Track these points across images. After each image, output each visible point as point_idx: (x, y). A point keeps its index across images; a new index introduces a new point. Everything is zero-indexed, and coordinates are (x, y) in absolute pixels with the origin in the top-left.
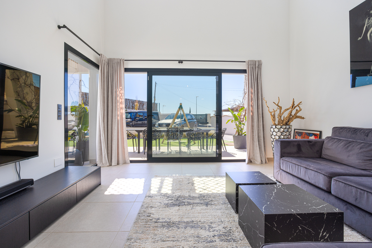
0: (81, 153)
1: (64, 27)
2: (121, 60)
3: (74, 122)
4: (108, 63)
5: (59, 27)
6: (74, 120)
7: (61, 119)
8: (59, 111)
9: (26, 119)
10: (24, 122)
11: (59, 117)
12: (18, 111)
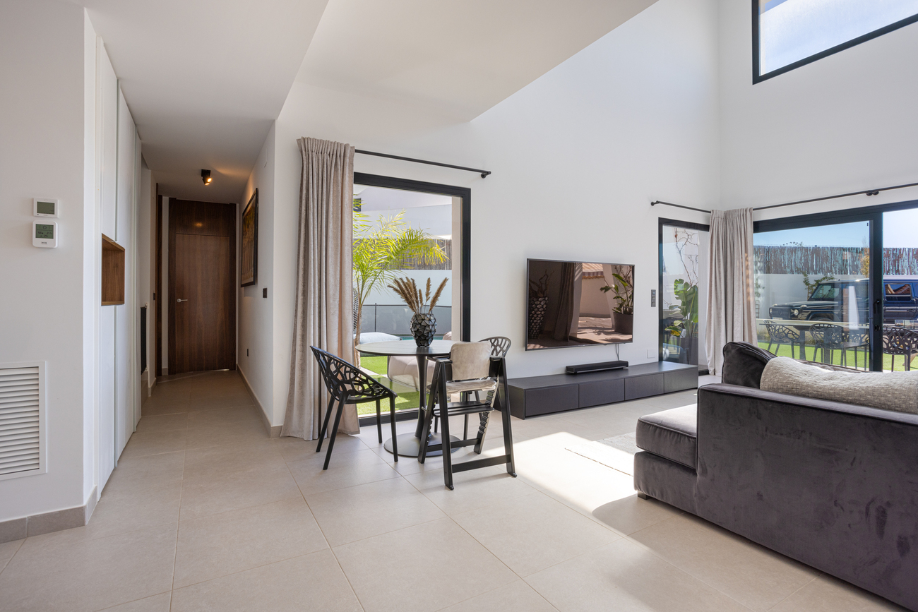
0: (685, 352)
1: (658, 202)
2: (746, 210)
3: (679, 307)
4: (726, 219)
5: (653, 204)
6: (680, 305)
7: (655, 306)
8: (652, 294)
9: (624, 301)
10: (621, 305)
11: (653, 304)
12: (614, 290)
